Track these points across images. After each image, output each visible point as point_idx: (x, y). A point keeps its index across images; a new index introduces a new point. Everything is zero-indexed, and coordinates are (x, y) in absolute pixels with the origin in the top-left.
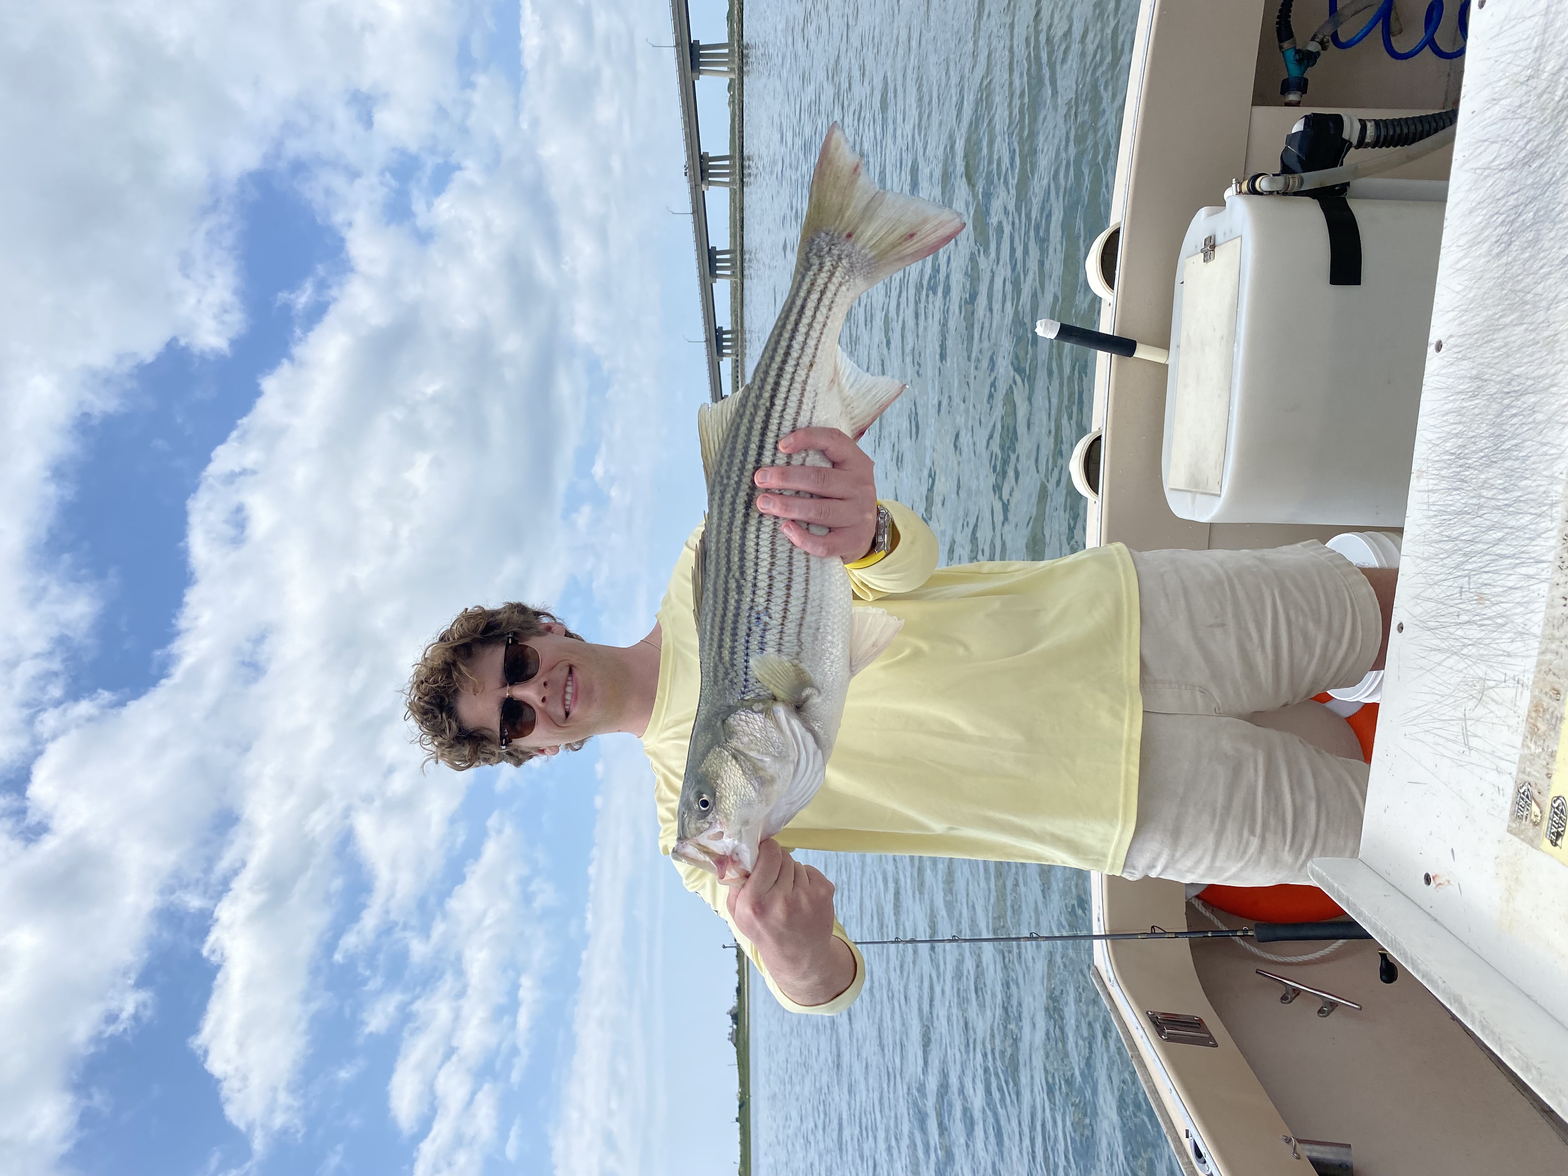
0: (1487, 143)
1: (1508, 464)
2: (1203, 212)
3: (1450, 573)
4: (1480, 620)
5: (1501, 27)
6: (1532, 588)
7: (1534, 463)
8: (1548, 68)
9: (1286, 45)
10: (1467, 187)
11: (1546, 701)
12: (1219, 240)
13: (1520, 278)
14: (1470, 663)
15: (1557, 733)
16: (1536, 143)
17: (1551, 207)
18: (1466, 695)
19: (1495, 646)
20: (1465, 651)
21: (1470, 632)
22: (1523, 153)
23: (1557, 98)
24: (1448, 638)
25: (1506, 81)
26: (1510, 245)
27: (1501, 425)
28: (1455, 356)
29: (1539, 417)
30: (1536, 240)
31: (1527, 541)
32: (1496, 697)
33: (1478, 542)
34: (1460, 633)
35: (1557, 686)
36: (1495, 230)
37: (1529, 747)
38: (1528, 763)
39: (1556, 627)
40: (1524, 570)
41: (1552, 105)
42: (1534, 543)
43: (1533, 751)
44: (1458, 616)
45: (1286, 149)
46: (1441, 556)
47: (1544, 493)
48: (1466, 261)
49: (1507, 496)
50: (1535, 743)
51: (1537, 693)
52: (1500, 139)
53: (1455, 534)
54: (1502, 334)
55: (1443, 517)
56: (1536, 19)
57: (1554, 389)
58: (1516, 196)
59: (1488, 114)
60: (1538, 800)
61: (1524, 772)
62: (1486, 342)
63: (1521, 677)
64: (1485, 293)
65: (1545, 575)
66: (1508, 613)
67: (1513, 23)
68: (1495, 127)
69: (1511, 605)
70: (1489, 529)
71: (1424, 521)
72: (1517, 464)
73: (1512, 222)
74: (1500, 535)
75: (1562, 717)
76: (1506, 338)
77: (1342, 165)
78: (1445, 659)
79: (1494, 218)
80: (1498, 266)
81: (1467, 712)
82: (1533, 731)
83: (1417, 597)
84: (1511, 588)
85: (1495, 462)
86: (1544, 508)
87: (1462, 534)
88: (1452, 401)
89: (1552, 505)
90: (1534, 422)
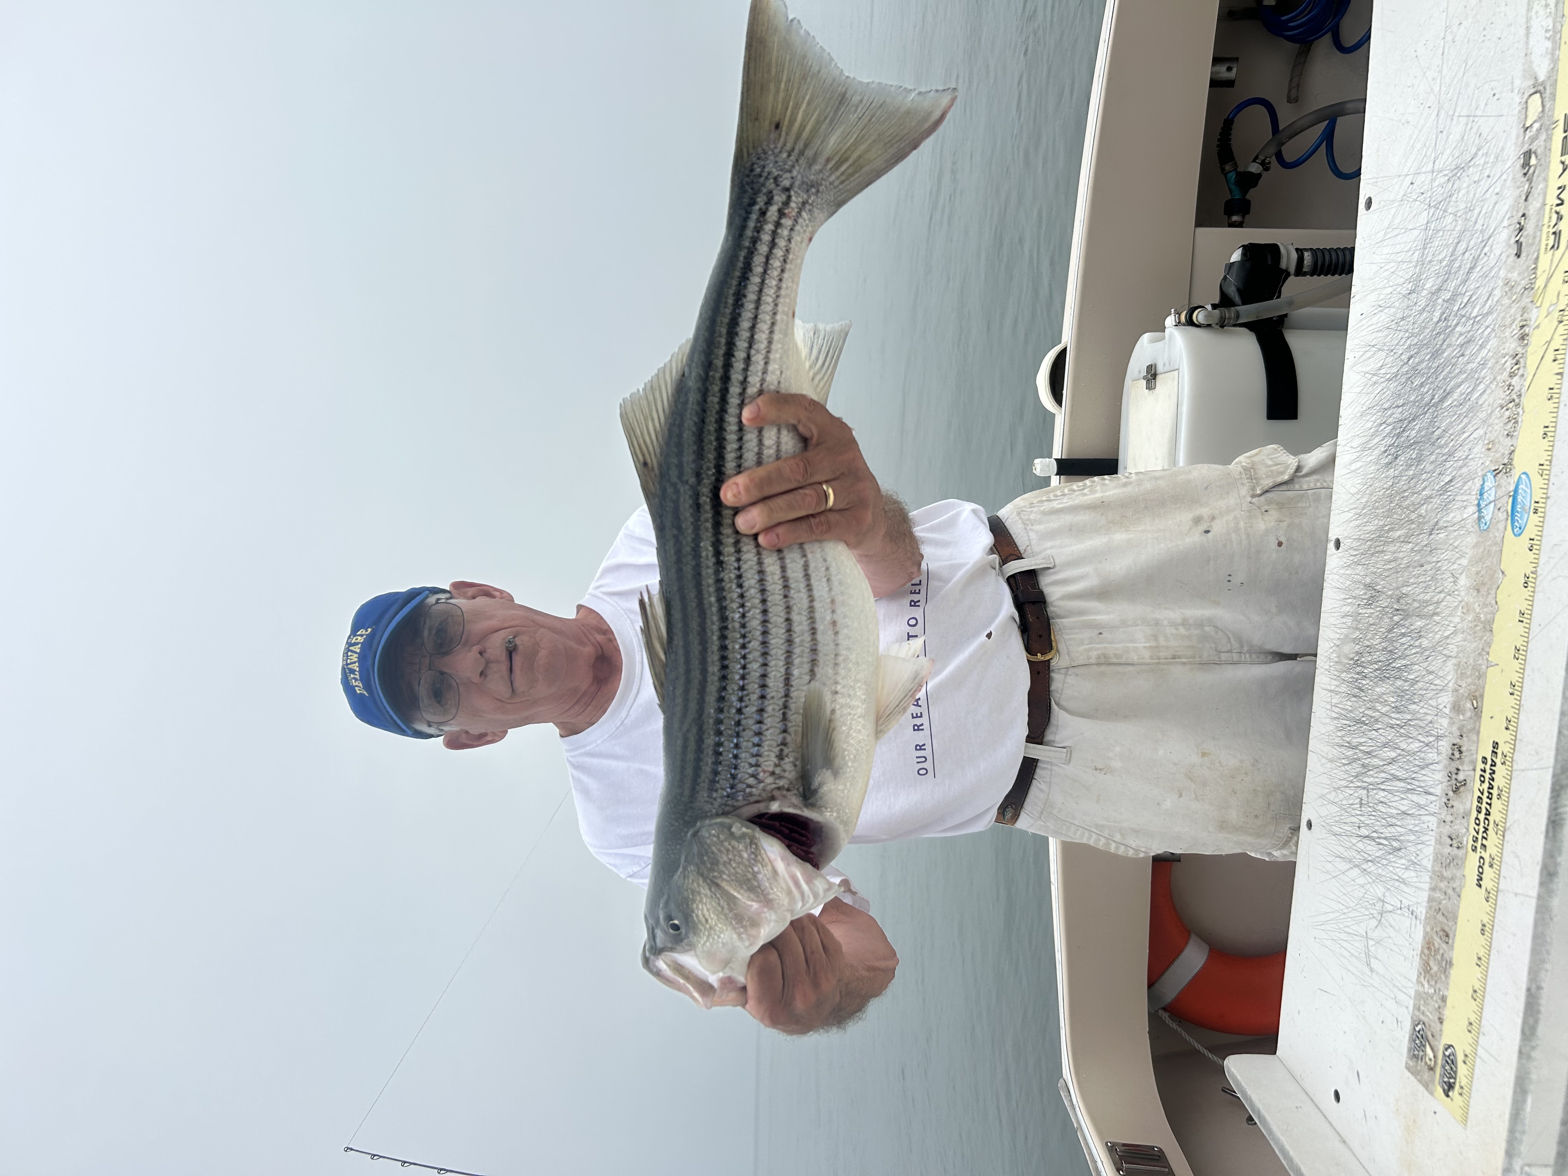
0: (1374, 349)
1: (1399, 683)
2: (1146, 337)
3: (1352, 782)
4: (1378, 838)
5: (1386, 234)
6: (1423, 818)
7: (1421, 689)
8: (1428, 286)
9: (1228, 168)
10: (1359, 390)
11: (1437, 941)
12: (1160, 369)
13: (1406, 494)
14: (1370, 880)
15: (1447, 977)
16: (1417, 360)
17: (1431, 430)
18: (1367, 913)
19: (1391, 869)
20: (1364, 867)
21: (1369, 848)
22: (1406, 369)
23: (1435, 320)
24: (1351, 848)
25: (1390, 290)
26: (1396, 458)
27: (1392, 641)
28: (1352, 558)
29: (1425, 643)
30: (1419, 460)
31: (1417, 769)
32: (1393, 923)
33: (1374, 756)
34: (1360, 845)
35: (1446, 929)
36: (1383, 440)
37: (1423, 985)
38: (1422, 1002)
39: (1444, 865)
40: (1415, 798)
41: (1431, 326)
42: (1423, 772)
43: (1426, 990)
44: (1359, 827)
45: (1225, 278)
46: (1343, 761)
47: (1431, 722)
48: (1359, 464)
49: (1398, 716)
50: (1428, 982)
51: (1428, 929)
52: (1386, 348)
53: (1355, 742)
54: (1392, 548)
55: (1345, 722)
56: (1416, 232)
57: (1436, 618)
58: (1400, 409)
59: (1375, 319)
60: (1432, 1043)
61: (1419, 1009)
62: (1377, 552)
63: (1415, 909)
64: (1376, 501)
65: (1433, 808)
66: (1402, 838)
67: (1396, 232)
68: (1380, 334)
69: (1403, 830)
70: (1385, 745)
71: (1328, 721)
72: (1406, 686)
73: (1399, 435)
74: (1393, 754)
75: (1451, 962)
76: (1394, 552)
77: (1279, 297)
78: (1348, 870)
79: (1382, 427)
80: (1386, 477)
81: (1369, 932)
82: (1426, 969)
83: (1322, 797)
84: (1404, 813)
85: (1388, 678)
86: (1431, 739)
87: (1361, 744)
88: (1349, 604)
89: (1438, 738)
90: (1420, 646)
